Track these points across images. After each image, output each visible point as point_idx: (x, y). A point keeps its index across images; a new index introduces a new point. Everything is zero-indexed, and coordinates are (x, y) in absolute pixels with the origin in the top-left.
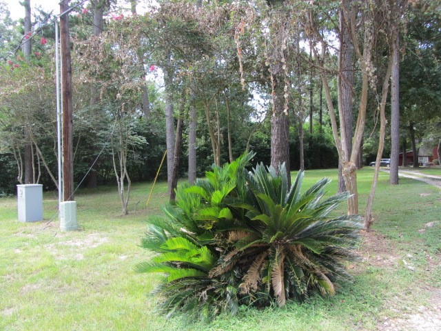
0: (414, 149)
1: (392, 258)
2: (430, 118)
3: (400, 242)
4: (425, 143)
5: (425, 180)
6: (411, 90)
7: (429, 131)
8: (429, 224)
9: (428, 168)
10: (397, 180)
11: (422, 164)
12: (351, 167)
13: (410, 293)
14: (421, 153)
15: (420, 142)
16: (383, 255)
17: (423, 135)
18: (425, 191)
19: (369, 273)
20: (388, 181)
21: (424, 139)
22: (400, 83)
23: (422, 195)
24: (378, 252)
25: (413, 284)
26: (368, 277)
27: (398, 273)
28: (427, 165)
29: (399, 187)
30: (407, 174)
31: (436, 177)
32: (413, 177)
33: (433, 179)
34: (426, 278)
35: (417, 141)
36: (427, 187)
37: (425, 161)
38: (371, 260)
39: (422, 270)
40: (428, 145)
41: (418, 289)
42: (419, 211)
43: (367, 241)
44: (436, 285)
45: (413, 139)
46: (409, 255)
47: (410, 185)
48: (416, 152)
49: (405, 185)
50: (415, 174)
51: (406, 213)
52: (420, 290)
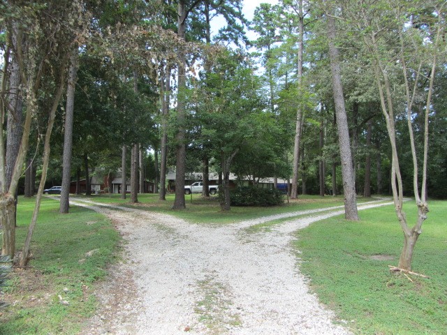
0: (87, 177)
1: (47, 295)
2: (101, 150)
3: (59, 276)
4: (97, 173)
5: (94, 208)
6: (84, 122)
7: (101, 162)
8: (90, 253)
9: (99, 196)
10: (67, 208)
11: (94, 192)
12: (8, 200)
13: (61, 330)
14: (94, 181)
15: (93, 171)
16: (38, 293)
17: (96, 164)
18: (92, 220)
19: (19, 317)
20: (59, 210)
21: (97, 169)
22: (74, 113)
23: (88, 223)
24: (34, 290)
25: (66, 319)
26: (17, 323)
27: (51, 311)
28: (99, 192)
29: (68, 216)
30: (78, 202)
31: (105, 205)
32: (83, 205)
33: (102, 207)
34: (79, 310)
35: (90, 170)
36: (94, 215)
37: (98, 188)
38: (24, 301)
39: (76, 303)
40: (100, 174)
41: (70, 323)
42: (84, 239)
43: (23, 280)
44: (88, 316)
45: (87, 167)
46: (66, 289)
47: (79, 214)
48: (89, 180)
49: (75, 214)
50: (85, 202)
51: (71, 243)
52: (72, 324)
